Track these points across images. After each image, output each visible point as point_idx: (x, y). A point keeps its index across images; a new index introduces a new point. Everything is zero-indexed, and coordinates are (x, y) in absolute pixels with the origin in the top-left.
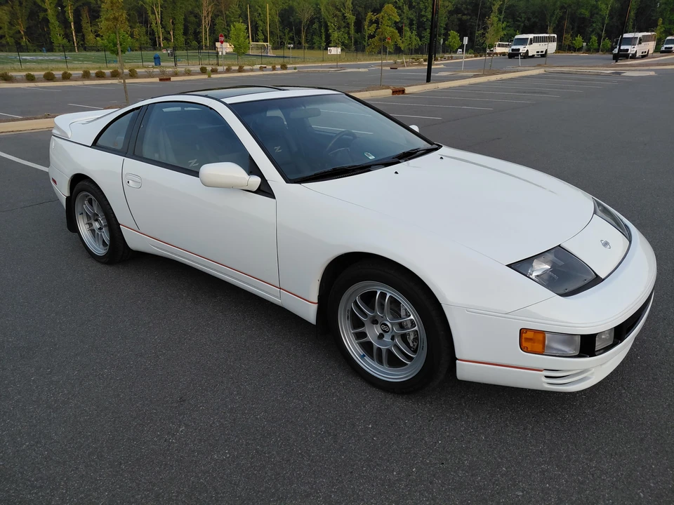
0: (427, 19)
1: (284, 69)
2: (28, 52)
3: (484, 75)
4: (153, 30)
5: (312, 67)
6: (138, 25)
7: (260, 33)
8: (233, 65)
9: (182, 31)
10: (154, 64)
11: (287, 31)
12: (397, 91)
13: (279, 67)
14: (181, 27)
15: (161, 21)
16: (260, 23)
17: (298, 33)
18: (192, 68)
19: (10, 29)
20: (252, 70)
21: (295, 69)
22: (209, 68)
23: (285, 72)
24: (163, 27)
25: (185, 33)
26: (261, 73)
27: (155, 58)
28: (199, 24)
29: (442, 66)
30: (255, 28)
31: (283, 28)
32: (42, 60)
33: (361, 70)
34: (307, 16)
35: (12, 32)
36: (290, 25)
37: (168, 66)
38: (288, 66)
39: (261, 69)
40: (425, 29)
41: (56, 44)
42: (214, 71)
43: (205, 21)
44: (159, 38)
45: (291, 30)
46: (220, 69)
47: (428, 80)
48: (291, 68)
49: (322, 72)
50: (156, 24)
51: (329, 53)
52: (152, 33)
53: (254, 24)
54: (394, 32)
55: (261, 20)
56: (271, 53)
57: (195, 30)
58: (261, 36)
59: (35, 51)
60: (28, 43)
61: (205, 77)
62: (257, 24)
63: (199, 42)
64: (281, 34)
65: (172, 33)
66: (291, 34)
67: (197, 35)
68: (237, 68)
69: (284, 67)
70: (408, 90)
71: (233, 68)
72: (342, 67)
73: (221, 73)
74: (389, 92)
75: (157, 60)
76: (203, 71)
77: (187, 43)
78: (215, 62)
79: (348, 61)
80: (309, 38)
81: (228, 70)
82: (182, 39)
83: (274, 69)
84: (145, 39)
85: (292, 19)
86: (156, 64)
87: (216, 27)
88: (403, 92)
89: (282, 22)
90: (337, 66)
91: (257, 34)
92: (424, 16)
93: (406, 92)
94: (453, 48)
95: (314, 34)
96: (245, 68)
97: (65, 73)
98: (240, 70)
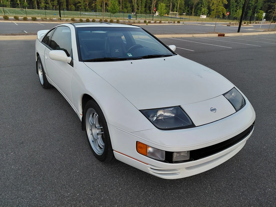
0: (252, 5)
1: (178, 23)
2: (88, 12)
3: (269, 31)
4: (133, 5)
5: (192, 23)
6: (128, 3)
7: (175, 8)
8: (157, 20)
9: (144, 6)
10: (128, 18)
11: (186, 8)
12: (220, 35)
13: (177, 22)
14: (144, 4)
15: (137, 2)
16: (176, 4)
17: (191, 8)
18: (141, 21)
19: (83, 3)
20: (165, 23)
21: (183, 23)
22: (147, 21)
23: (179, 24)
24: (137, 4)
25: (145, 7)
26: (168, 24)
27: (129, 16)
28: (151, 4)
29: (252, 26)
30: (174, 6)
31: (185, 7)
32: (91, 15)
33: (212, 25)
34: (196, 2)
35: (84, 4)
36: (188, 5)
37: (133, 19)
38: (180, 22)
39: (169, 23)
40: (250, 10)
41: (97, 9)
42: (149, 22)
43: (154, 3)
44: (135, 8)
45: (189, 7)
46: (152, 22)
47: (239, 31)
48: (181, 23)
49: (195, 25)
50: (135, 3)
51: (201, 18)
52: (133, 6)
53: (173, 4)
54: (223, 9)
55: (177, 3)
56: (178, 17)
57: (149, 6)
58: (175, 9)
59: (90, 11)
60: (88, 8)
61: (145, 24)
62: (174, 4)
63: (150, 11)
64: (184, 9)
65: (140, 7)
66: (188, 9)
67: (150, 8)
68: (159, 22)
69: (179, 22)
70: (226, 35)
71: (157, 22)
72: (204, 24)
73: (152, 23)
74: (216, 35)
75: (130, 17)
76: (145, 22)
77: (145, 11)
78: (152, 19)
79: (209, 21)
80: (196, 11)
81: (155, 22)
82: (144, 9)
83: (174, 23)
84: (129, 8)
85: (189, 3)
86: (129, 19)
87: (158, 5)
88: (224, 35)
89: (185, 4)
90: (202, 23)
91: (174, 8)
92: (250, 3)
93: (225, 36)
94: (260, 18)
95: (198, 9)
96: (162, 22)
97: (93, 19)
98: (160, 23)
